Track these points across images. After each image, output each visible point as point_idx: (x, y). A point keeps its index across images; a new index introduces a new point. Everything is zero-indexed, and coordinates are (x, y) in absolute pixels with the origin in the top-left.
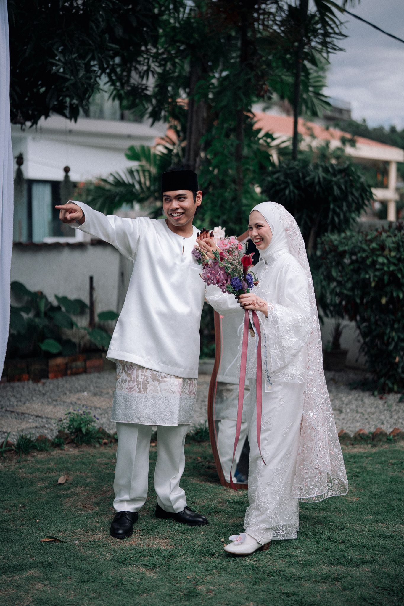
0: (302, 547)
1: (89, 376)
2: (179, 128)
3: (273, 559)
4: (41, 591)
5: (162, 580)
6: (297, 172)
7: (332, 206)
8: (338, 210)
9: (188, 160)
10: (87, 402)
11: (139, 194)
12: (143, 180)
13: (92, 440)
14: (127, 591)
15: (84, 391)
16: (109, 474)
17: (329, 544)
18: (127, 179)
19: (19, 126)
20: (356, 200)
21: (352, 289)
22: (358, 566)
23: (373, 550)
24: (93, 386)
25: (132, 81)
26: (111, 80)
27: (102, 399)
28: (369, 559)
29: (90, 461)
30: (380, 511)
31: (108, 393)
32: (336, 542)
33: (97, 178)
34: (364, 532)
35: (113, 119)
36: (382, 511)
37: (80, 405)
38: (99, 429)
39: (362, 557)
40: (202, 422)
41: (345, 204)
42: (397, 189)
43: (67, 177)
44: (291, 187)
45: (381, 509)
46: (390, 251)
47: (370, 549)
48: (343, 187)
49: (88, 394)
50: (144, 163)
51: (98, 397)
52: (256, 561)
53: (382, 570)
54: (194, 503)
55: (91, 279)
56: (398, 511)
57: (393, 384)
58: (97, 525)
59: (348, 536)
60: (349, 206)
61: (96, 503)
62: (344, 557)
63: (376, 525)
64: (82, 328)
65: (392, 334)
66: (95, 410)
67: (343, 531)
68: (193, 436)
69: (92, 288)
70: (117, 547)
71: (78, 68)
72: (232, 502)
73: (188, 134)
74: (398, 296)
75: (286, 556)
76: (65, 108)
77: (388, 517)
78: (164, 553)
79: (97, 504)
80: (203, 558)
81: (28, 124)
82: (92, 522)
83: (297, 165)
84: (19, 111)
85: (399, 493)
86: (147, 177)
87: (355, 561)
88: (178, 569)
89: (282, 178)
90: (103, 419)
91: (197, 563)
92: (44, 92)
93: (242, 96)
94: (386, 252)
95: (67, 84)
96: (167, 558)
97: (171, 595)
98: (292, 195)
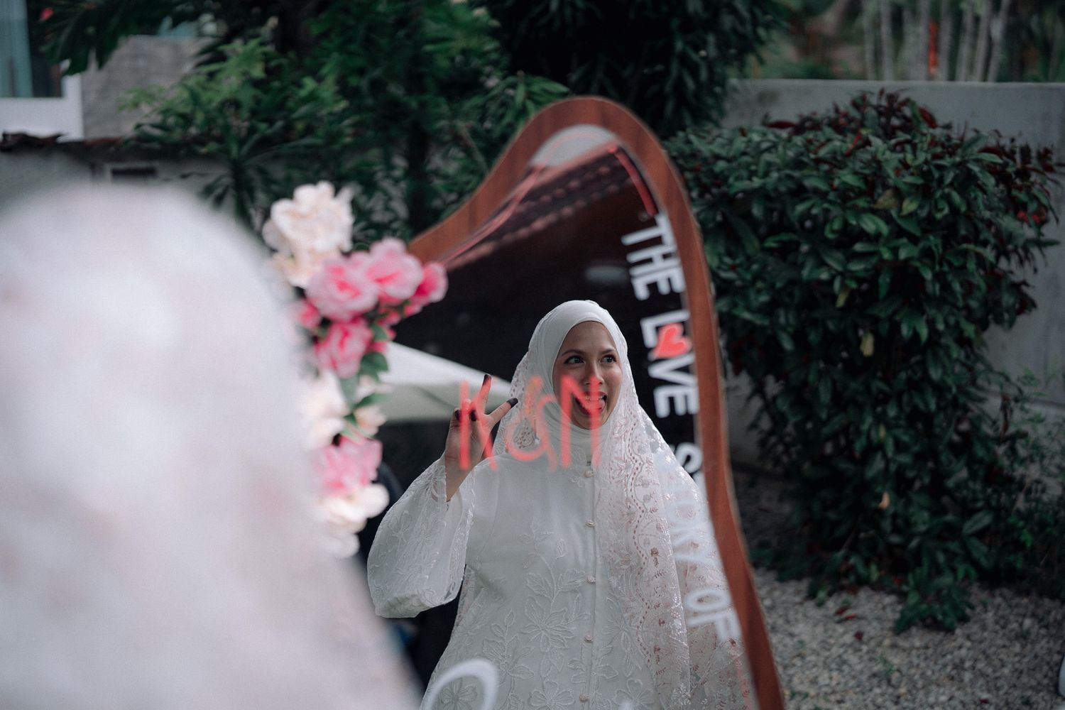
7: (679, 45)
21: (769, 310)
46: (899, 195)
57: (867, 563)
65: (877, 432)
74: (916, 335)
94: (885, 200)
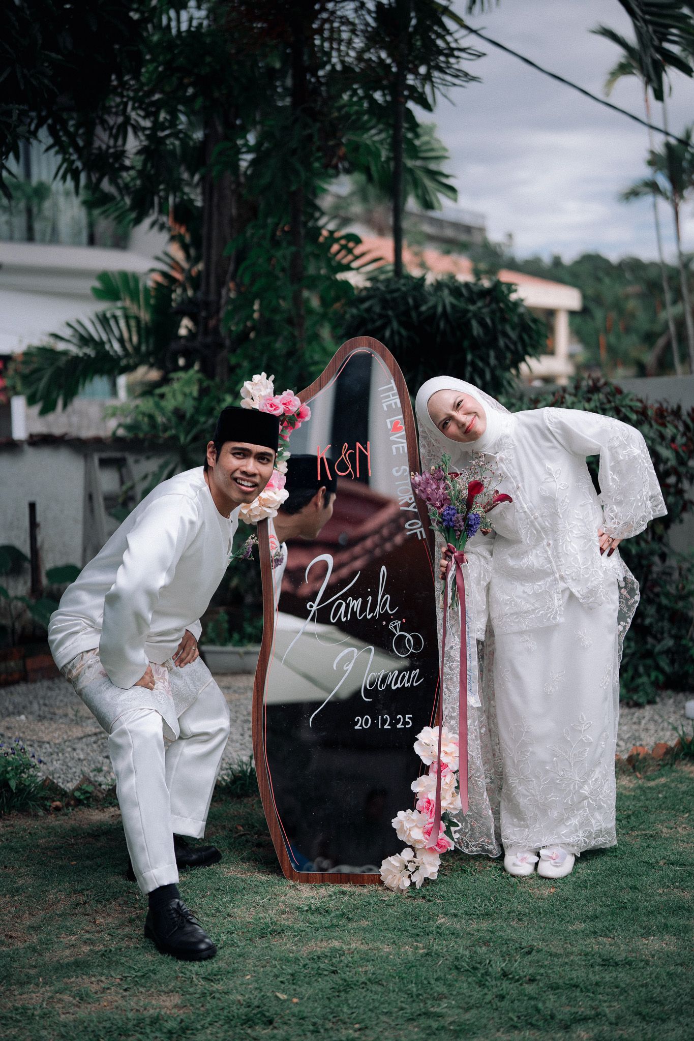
0: (451, 994)
1: (31, 687)
2: (188, 239)
3: (393, 1024)
6: (404, 297)
7: (469, 357)
8: (480, 364)
9: (207, 292)
10: (24, 733)
11: (119, 358)
12: (126, 335)
13: (31, 803)
15: (19, 714)
17: (505, 984)
18: (96, 331)
20: (512, 347)
22: (566, 1028)
23: (593, 993)
24: (39, 704)
25: (97, 143)
26: (57, 142)
27: (54, 726)
28: (588, 1012)
29: (25, 843)
30: (598, 913)
31: (66, 715)
32: (518, 980)
34: (572, 958)
35: (75, 243)
36: (602, 912)
37: (10, 738)
38: (44, 781)
39: (574, 1010)
40: (245, 759)
41: (492, 354)
42: (571, 356)
44: (395, 325)
45: (599, 909)
47: (588, 991)
48: (488, 321)
49: (27, 718)
50: (127, 303)
51: (46, 724)
52: (360, 1029)
53: (618, 1033)
55: (32, 507)
56: (633, 911)
58: (32, 972)
59: (542, 966)
60: (500, 357)
61: (33, 927)
62: (538, 1010)
63: (593, 941)
64: (17, 598)
66: (40, 747)
67: (530, 958)
68: (227, 785)
69: (34, 524)
70: (71, 1017)
72: (307, 911)
73: (204, 250)
75: (420, 1015)
77: (616, 924)
78: (170, 1025)
79: (35, 928)
80: (249, 1031)
82: (23, 967)
83: (404, 285)
85: (630, 875)
86: (134, 330)
87: (560, 1017)
89: (377, 309)
90: (55, 763)
93: (299, 166)
96: (175, 1036)
98: (396, 338)
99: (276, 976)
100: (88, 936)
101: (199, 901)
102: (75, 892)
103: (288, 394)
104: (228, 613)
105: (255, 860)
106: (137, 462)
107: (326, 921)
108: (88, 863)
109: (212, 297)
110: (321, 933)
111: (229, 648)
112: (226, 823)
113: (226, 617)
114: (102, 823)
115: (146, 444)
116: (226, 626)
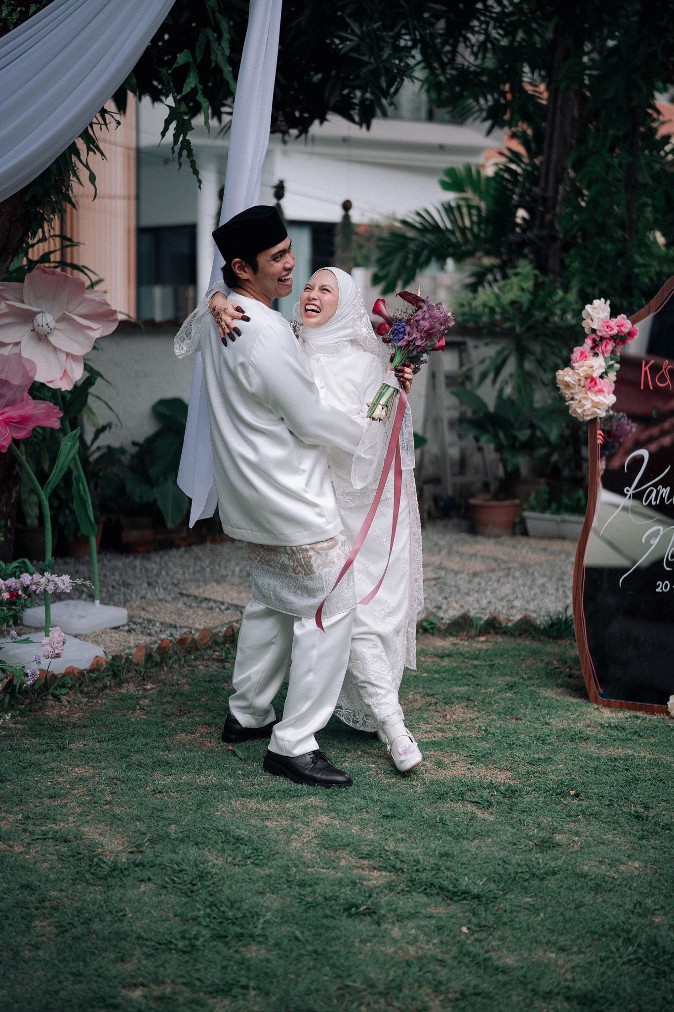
2: (529, 135)
4: (327, 826)
5: (501, 823)
9: (545, 189)
11: (459, 246)
14: (451, 834)
16: (415, 677)
18: (444, 222)
19: (279, 136)
25: (459, 60)
26: (425, 58)
33: (388, 217)
35: (416, 119)
43: (346, 217)
50: (469, 194)
52: (644, 807)
54: (548, 724)
68: (545, 628)
71: (382, 44)
72: (607, 727)
73: (545, 145)
76: (352, 106)
78: (503, 789)
80: (562, 799)
81: (294, 132)
84: (280, 113)
86: (475, 219)
88: (526, 812)
91: (554, 806)
92: (320, 81)
93: (640, 83)
95: (364, 70)
97: (515, 844)
99: (582, 767)
100: (439, 726)
101: (523, 711)
102: (428, 695)
103: (622, 318)
104: (548, 484)
105: (567, 687)
106: (476, 347)
107: (622, 735)
108: (436, 676)
109: (550, 194)
110: (617, 743)
111: (547, 515)
112: (544, 657)
113: (547, 489)
114: (444, 648)
115: (485, 331)
116: (546, 496)
